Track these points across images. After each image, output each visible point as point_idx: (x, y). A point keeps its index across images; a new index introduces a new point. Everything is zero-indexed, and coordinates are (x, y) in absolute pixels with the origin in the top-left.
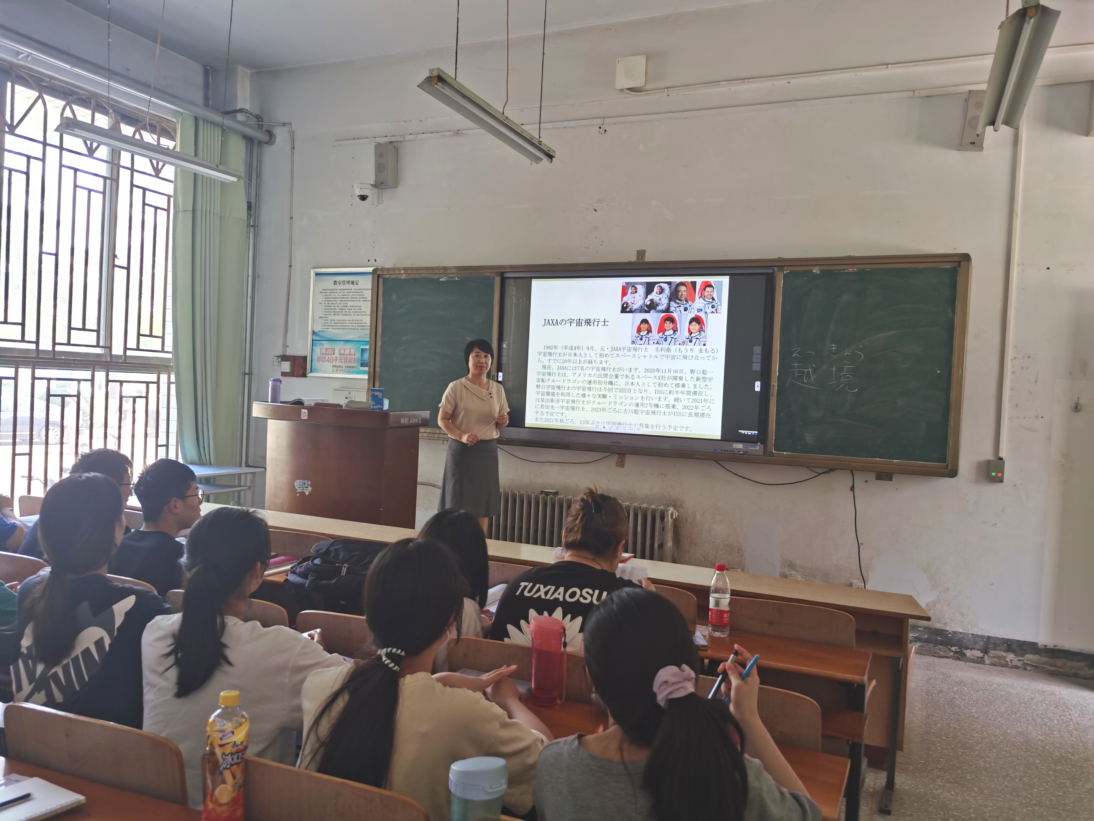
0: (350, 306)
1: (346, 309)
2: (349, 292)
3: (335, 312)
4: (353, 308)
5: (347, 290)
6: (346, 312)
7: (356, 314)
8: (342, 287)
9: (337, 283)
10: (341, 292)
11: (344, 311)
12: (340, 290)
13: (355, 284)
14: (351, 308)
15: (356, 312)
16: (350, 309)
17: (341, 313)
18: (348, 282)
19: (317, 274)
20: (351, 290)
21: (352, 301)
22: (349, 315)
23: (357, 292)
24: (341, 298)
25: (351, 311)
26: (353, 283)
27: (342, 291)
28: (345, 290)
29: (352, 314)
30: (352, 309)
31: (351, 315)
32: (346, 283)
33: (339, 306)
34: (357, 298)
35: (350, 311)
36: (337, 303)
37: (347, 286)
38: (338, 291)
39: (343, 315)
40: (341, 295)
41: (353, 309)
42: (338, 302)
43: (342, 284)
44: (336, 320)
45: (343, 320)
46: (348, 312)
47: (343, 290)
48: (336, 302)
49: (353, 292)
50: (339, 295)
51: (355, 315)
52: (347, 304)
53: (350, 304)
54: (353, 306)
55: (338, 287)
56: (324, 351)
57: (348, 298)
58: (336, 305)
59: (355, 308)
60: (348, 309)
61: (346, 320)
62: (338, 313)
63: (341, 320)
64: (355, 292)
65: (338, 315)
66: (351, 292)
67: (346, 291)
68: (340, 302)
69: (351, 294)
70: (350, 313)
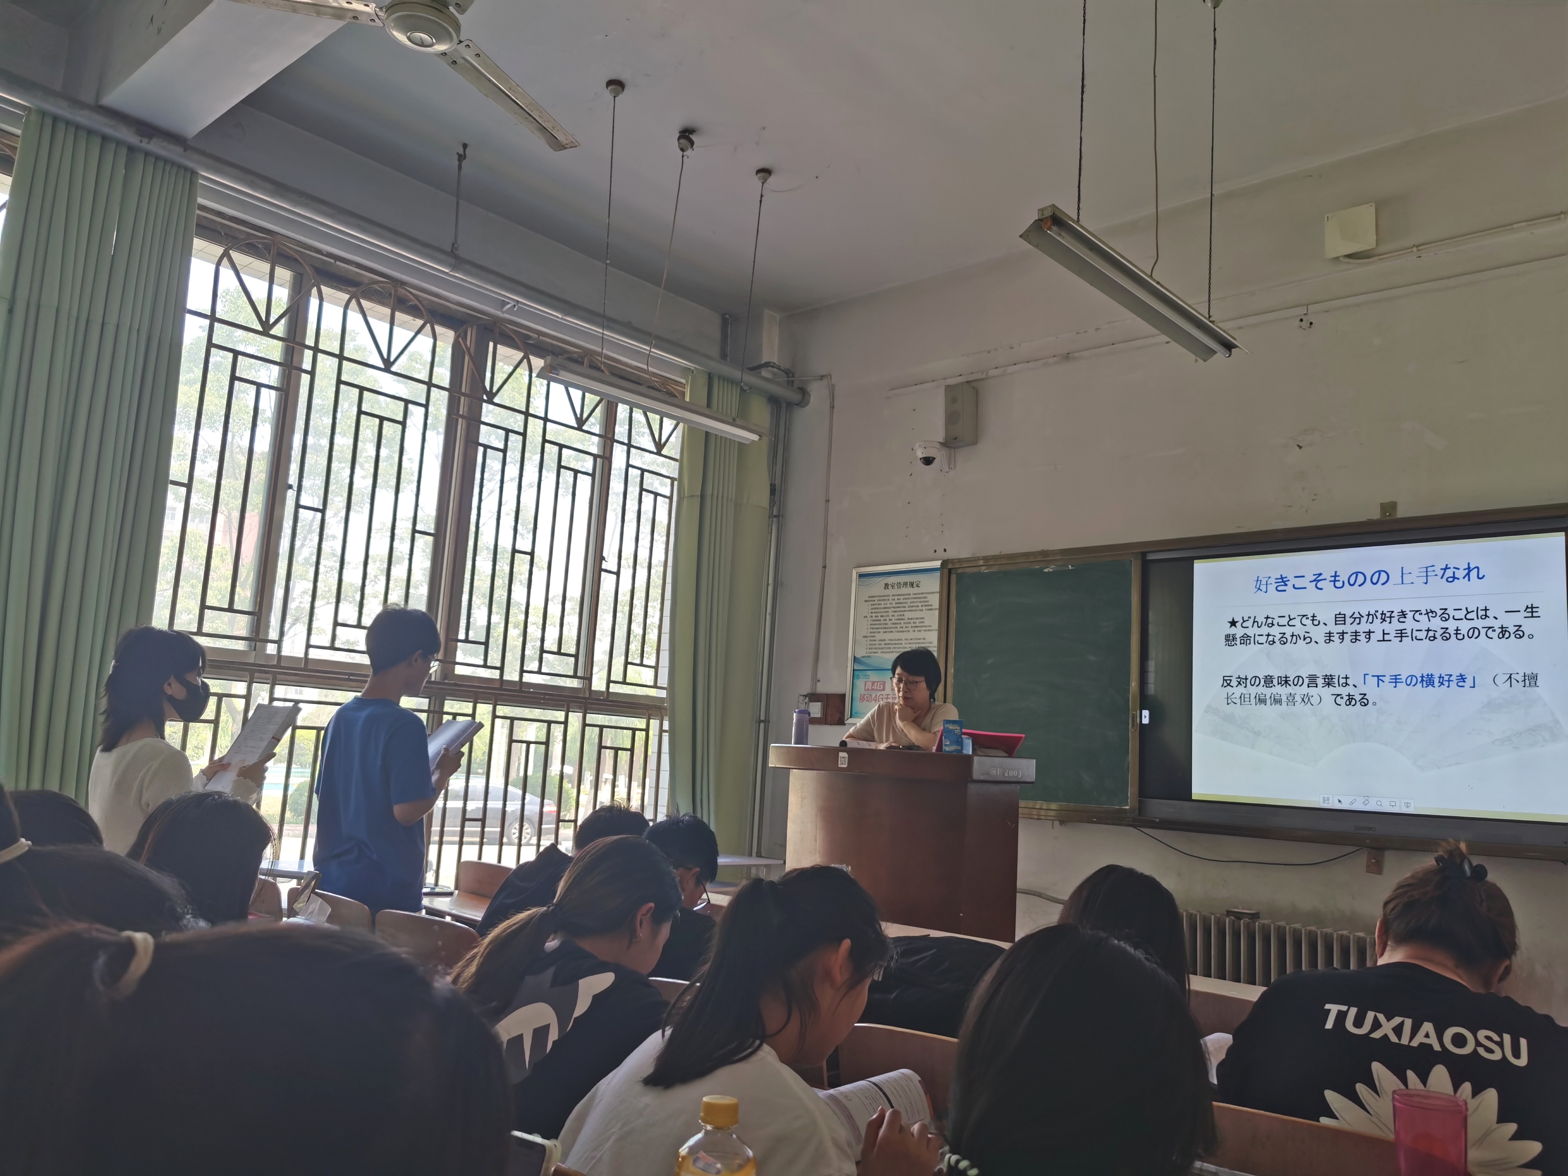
0: (908, 619)
1: (902, 623)
2: (906, 599)
3: (885, 628)
4: (912, 621)
5: (904, 595)
6: (902, 627)
7: (916, 629)
8: (896, 591)
9: (890, 587)
10: (894, 600)
11: (898, 626)
12: (893, 596)
13: (915, 585)
14: (909, 621)
15: (917, 627)
16: (908, 623)
17: (894, 630)
18: (905, 584)
19: (861, 576)
20: (910, 594)
21: (911, 611)
22: (906, 631)
23: (919, 598)
24: (894, 608)
25: (909, 625)
26: (912, 585)
27: (896, 598)
28: (900, 595)
29: (911, 629)
30: (910, 623)
31: (909, 631)
32: (902, 586)
33: (891, 620)
34: (918, 606)
35: (907, 625)
36: (889, 616)
37: (904, 590)
38: (891, 598)
39: (898, 632)
40: (894, 603)
41: (912, 623)
42: (890, 614)
43: (896, 587)
44: (887, 640)
45: (898, 640)
46: (904, 627)
47: (898, 595)
48: (887, 614)
49: (913, 598)
50: (892, 604)
51: (914, 631)
52: (903, 615)
53: (908, 615)
54: (912, 619)
55: (890, 591)
56: (869, 685)
57: (905, 607)
58: (887, 618)
59: (915, 621)
60: (904, 623)
61: (902, 640)
62: (890, 630)
63: (895, 640)
64: (915, 598)
65: (891, 632)
66: (909, 598)
67: (902, 597)
68: (893, 614)
69: (909, 601)
70: (907, 629)
